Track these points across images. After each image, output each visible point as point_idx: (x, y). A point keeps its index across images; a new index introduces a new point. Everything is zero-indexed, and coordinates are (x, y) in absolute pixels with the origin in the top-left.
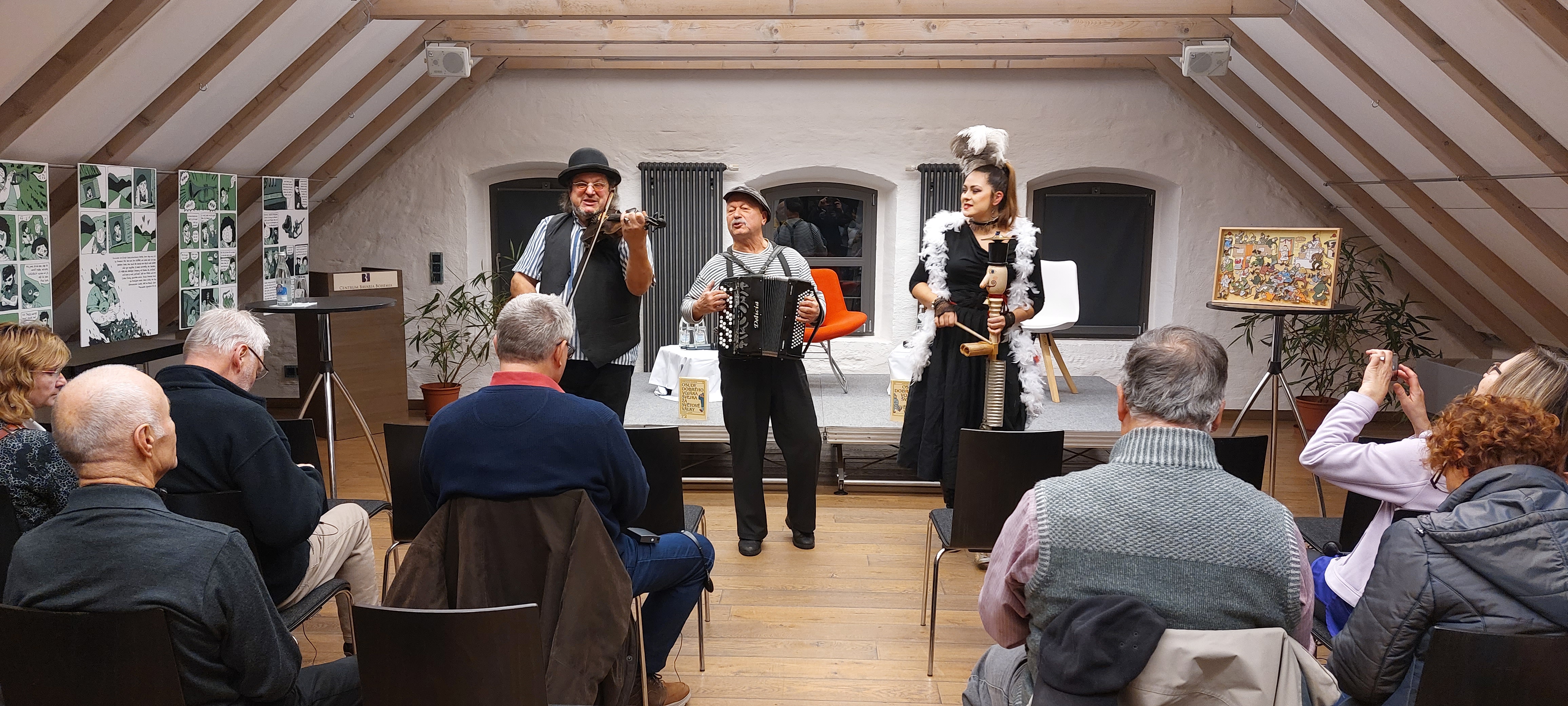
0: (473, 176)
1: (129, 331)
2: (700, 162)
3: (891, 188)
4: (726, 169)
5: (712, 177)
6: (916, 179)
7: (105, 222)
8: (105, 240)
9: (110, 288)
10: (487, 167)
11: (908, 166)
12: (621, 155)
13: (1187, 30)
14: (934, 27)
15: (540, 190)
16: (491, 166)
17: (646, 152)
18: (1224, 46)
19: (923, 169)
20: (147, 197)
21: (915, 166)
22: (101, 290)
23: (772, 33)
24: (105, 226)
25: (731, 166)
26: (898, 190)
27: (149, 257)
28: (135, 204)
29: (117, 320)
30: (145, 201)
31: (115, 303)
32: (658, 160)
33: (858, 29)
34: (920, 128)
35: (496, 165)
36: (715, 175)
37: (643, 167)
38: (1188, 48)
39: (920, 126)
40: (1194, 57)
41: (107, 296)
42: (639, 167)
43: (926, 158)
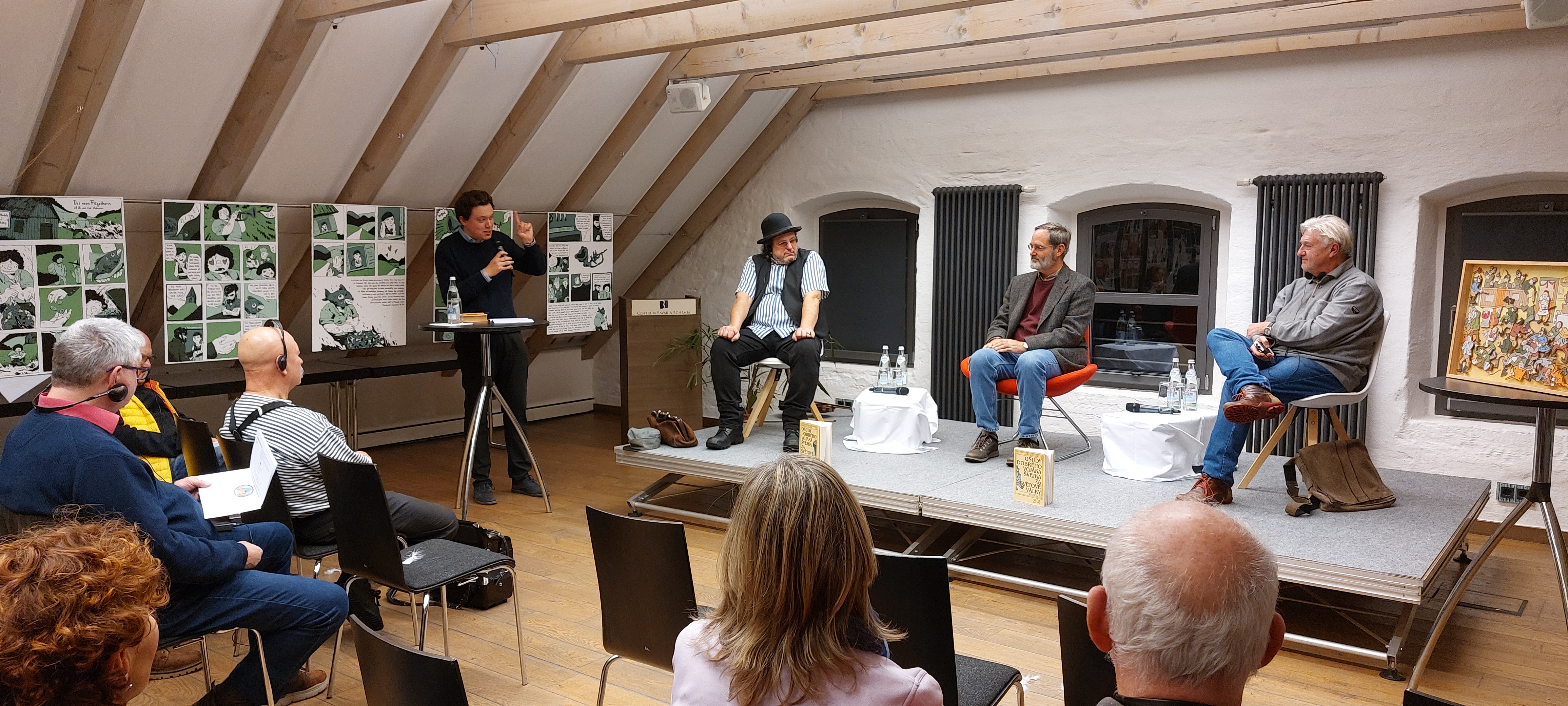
1: (370, 341)
2: (995, 184)
3: (1231, 210)
4: (1022, 191)
6: (1253, 196)
7: (342, 251)
8: (343, 265)
9: (347, 305)
11: (1240, 180)
12: (923, 181)
15: (857, 220)
17: (946, 176)
19: (1261, 182)
20: (394, 230)
21: (1251, 179)
22: (336, 306)
23: (960, 34)
24: (343, 254)
25: (1027, 188)
26: (1236, 211)
28: (379, 236)
29: (355, 332)
30: (392, 233)
31: (353, 318)
32: (956, 184)
33: (1054, 16)
36: (1012, 199)
37: (936, 193)
41: (343, 311)
42: (933, 193)
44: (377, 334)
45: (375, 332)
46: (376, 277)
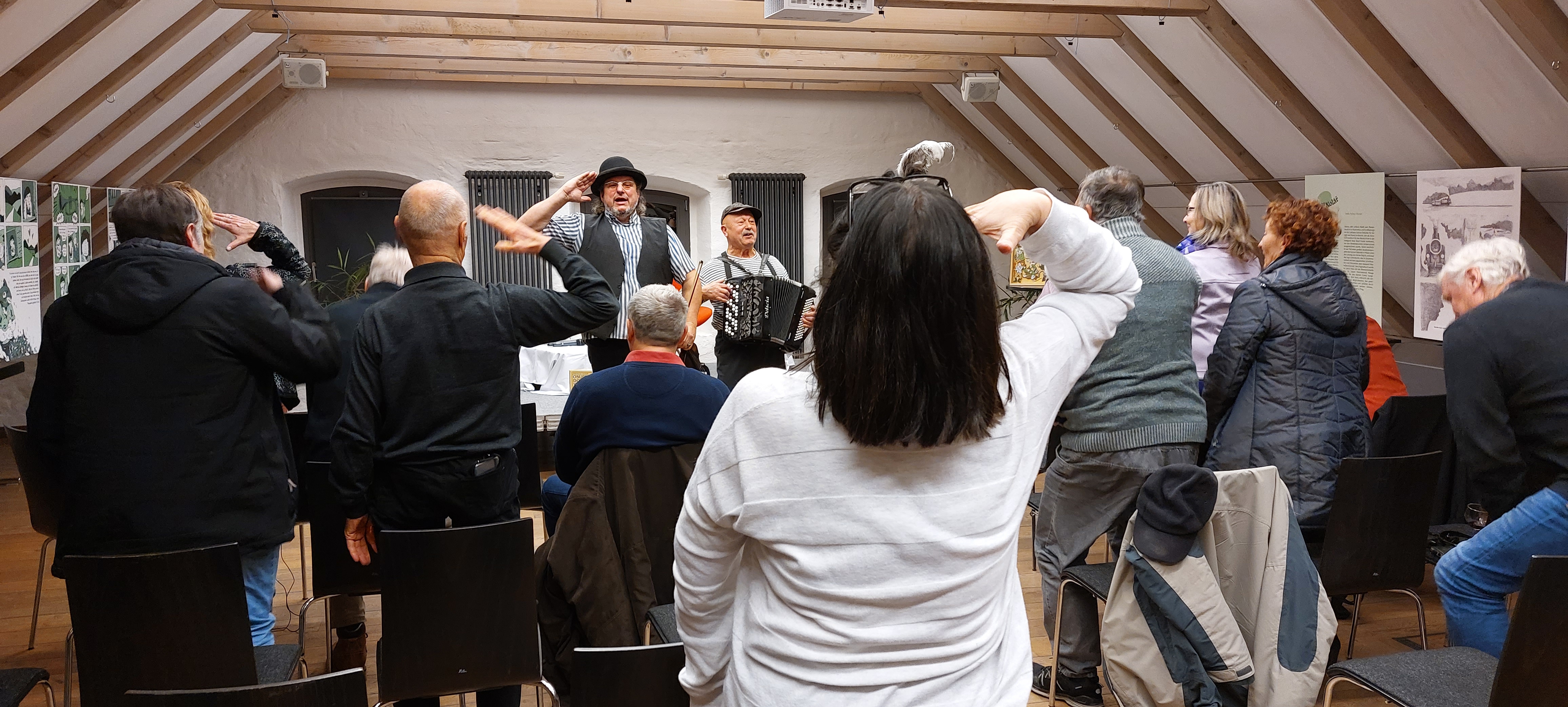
0: (289, 187)
1: (22, 349)
2: (526, 170)
3: (703, 195)
4: (552, 176)
5: (538, 184)
6: (726, 187)
7: (3, 236)
8: (4, 255)
9: (9, 304)
10: (302, 176)
11: (720, 175)
12: (444, 164)
13: (966, 64)
14: (767, 54)
15: (358, 198)
16: (306, 175)
17: (470, 161)
18: (995, 78)
19: (733, 178)
20: (31, 211)
21: (726, 175)
22: (2, 306)
23: (625, 55)
24: (4, 240)
25: (557, 174)
26: (711, 196)
27: (33, 270)
28: (24, 218)
29: (13, 338)
30: (30, 214)
31: (12, 320)
32: (484, 169)
33: (702, 54)
34: (727, 141)
35: (312, 174)
36: (541, 182)
37: (469, 175)
38: (967, 79)
39: (727, 139)
40: (973, 87)
41: (6, 313)
42: (466, 176)
43: (733, 167)
44: (26, 339)
45: (25, 337)
46: (23, 269)
